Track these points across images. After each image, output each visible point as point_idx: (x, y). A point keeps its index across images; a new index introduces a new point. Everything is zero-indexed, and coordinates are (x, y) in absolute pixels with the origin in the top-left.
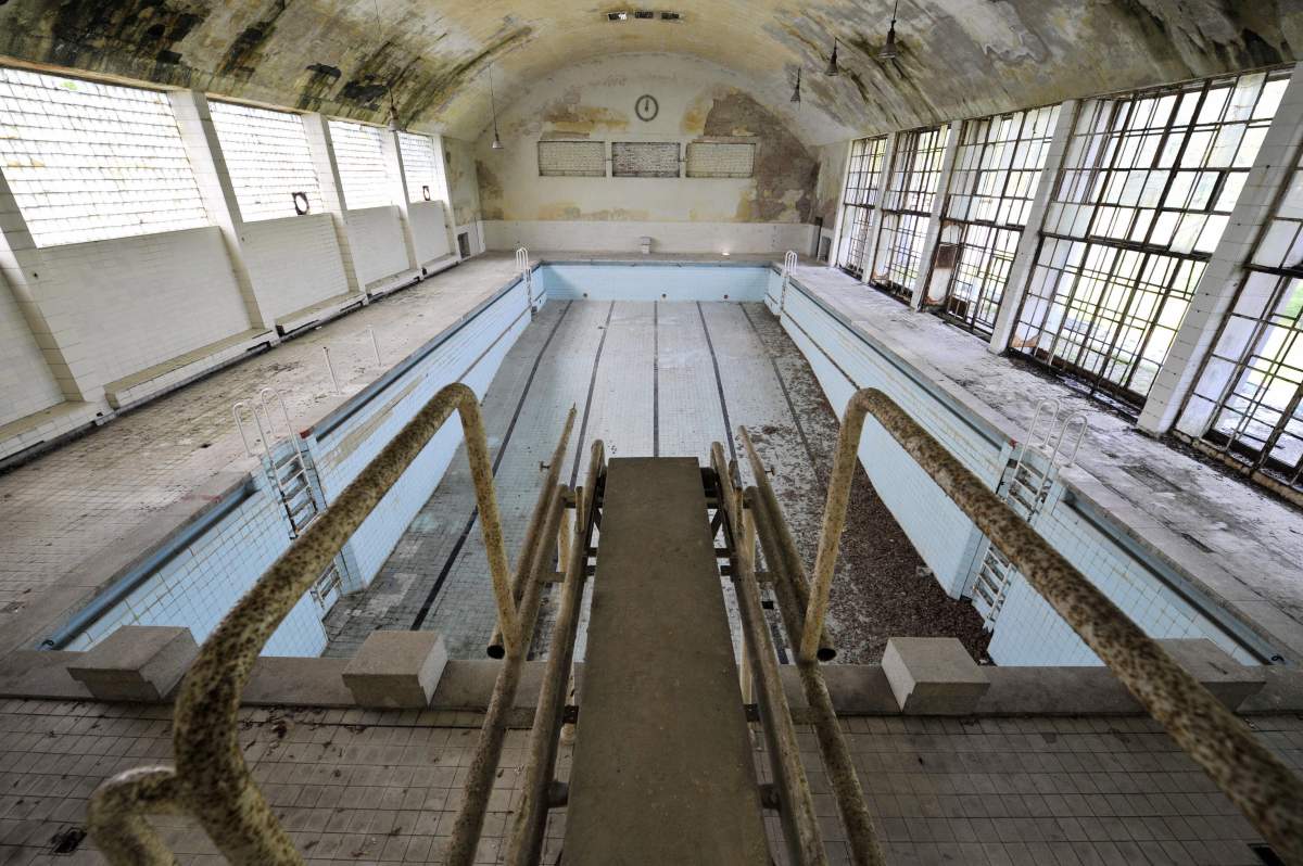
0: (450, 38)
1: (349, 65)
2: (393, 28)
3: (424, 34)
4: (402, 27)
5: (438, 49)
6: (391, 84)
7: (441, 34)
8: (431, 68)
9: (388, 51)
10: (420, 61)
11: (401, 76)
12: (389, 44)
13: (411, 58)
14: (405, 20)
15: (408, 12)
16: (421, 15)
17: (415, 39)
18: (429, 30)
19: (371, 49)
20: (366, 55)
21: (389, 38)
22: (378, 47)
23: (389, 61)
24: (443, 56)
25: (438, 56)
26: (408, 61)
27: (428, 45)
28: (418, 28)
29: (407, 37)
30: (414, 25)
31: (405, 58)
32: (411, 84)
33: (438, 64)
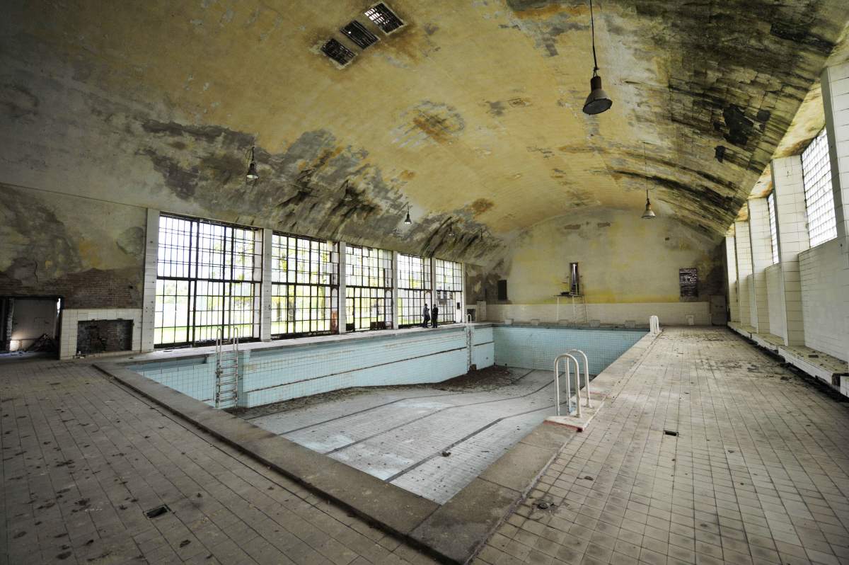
0: (624, 74)
1: (709, 141)
2: (659, 123)
3: (644, 100)
4: (653, 118)
5: (647, 74)
6: (719, 103)
7: (631, 86)
8: (674, 61)
9: (682, 118)
10: (674, 83)
11: (703, 95)
12: (674, 120)
13: (675, 96)
14: (647, 120)
15: (640, 121)
16: (633, 114)
17: (655, 103)
18: (638, 99)
19: (687, 130)
20: (694, 132)
21: (670, 122)
22: (682, 126)
23: (690, 114)
24: (649, 60)
25: (655, 67)
26: (682, 97)
27: (652, 90)
28: (644, 108)
29: (657, 110)
30: (644, 112)
31: (680, 101)
32: (712, 76)
33: (665, 55)
